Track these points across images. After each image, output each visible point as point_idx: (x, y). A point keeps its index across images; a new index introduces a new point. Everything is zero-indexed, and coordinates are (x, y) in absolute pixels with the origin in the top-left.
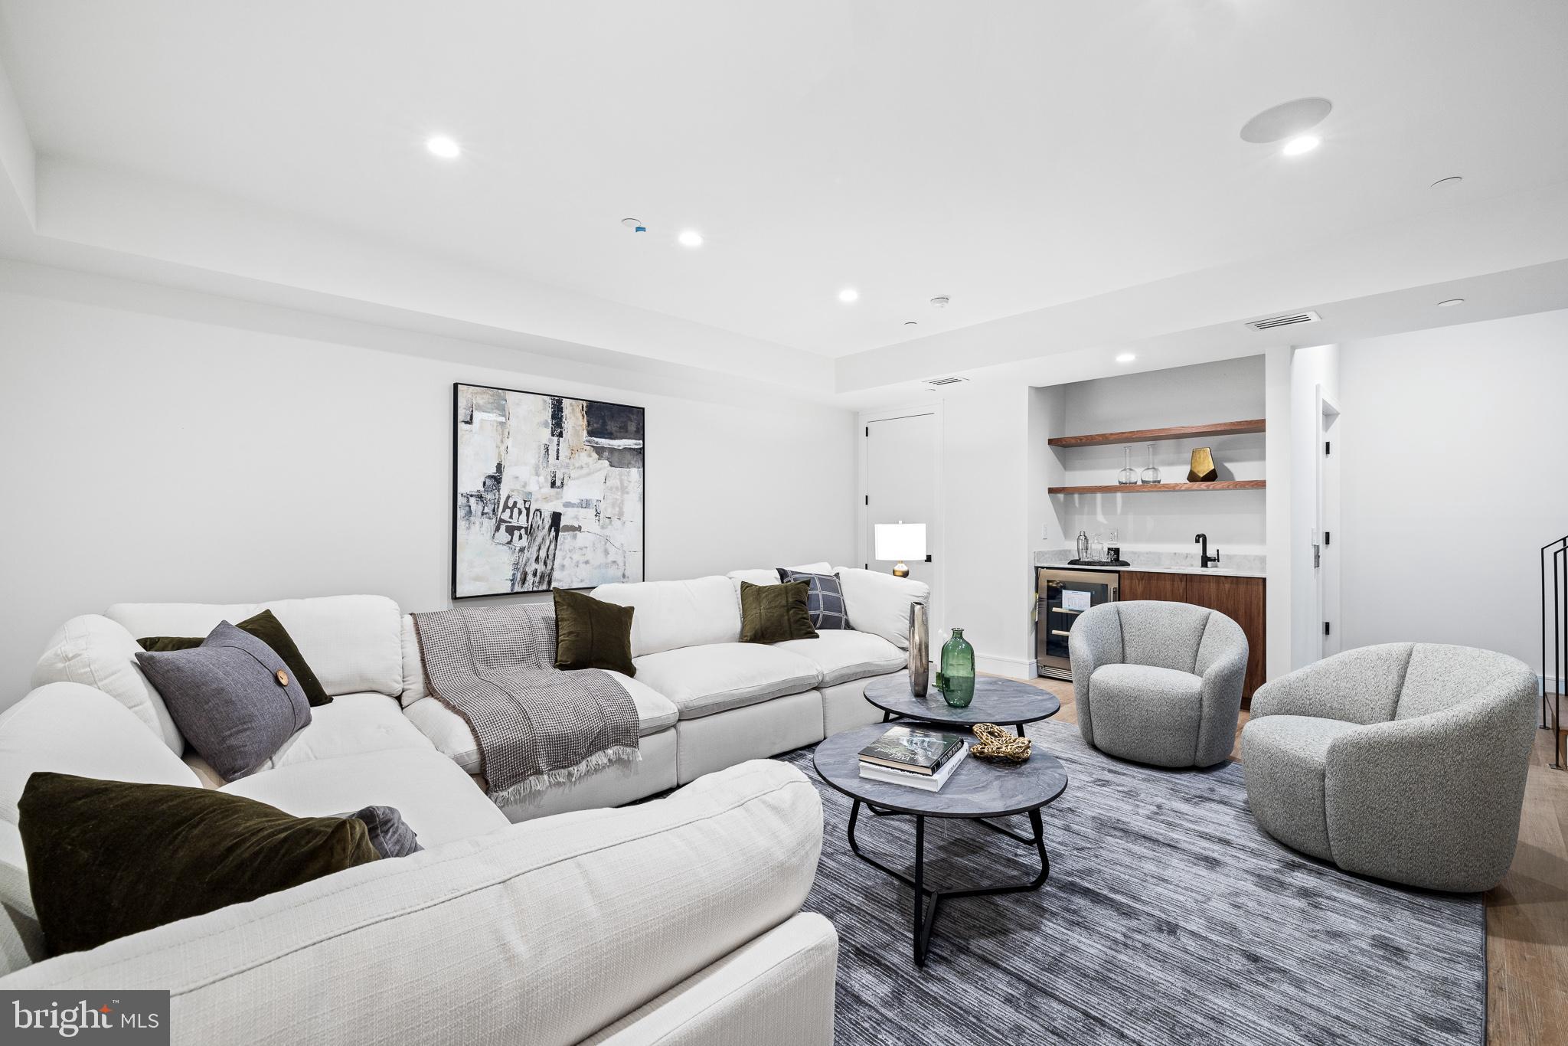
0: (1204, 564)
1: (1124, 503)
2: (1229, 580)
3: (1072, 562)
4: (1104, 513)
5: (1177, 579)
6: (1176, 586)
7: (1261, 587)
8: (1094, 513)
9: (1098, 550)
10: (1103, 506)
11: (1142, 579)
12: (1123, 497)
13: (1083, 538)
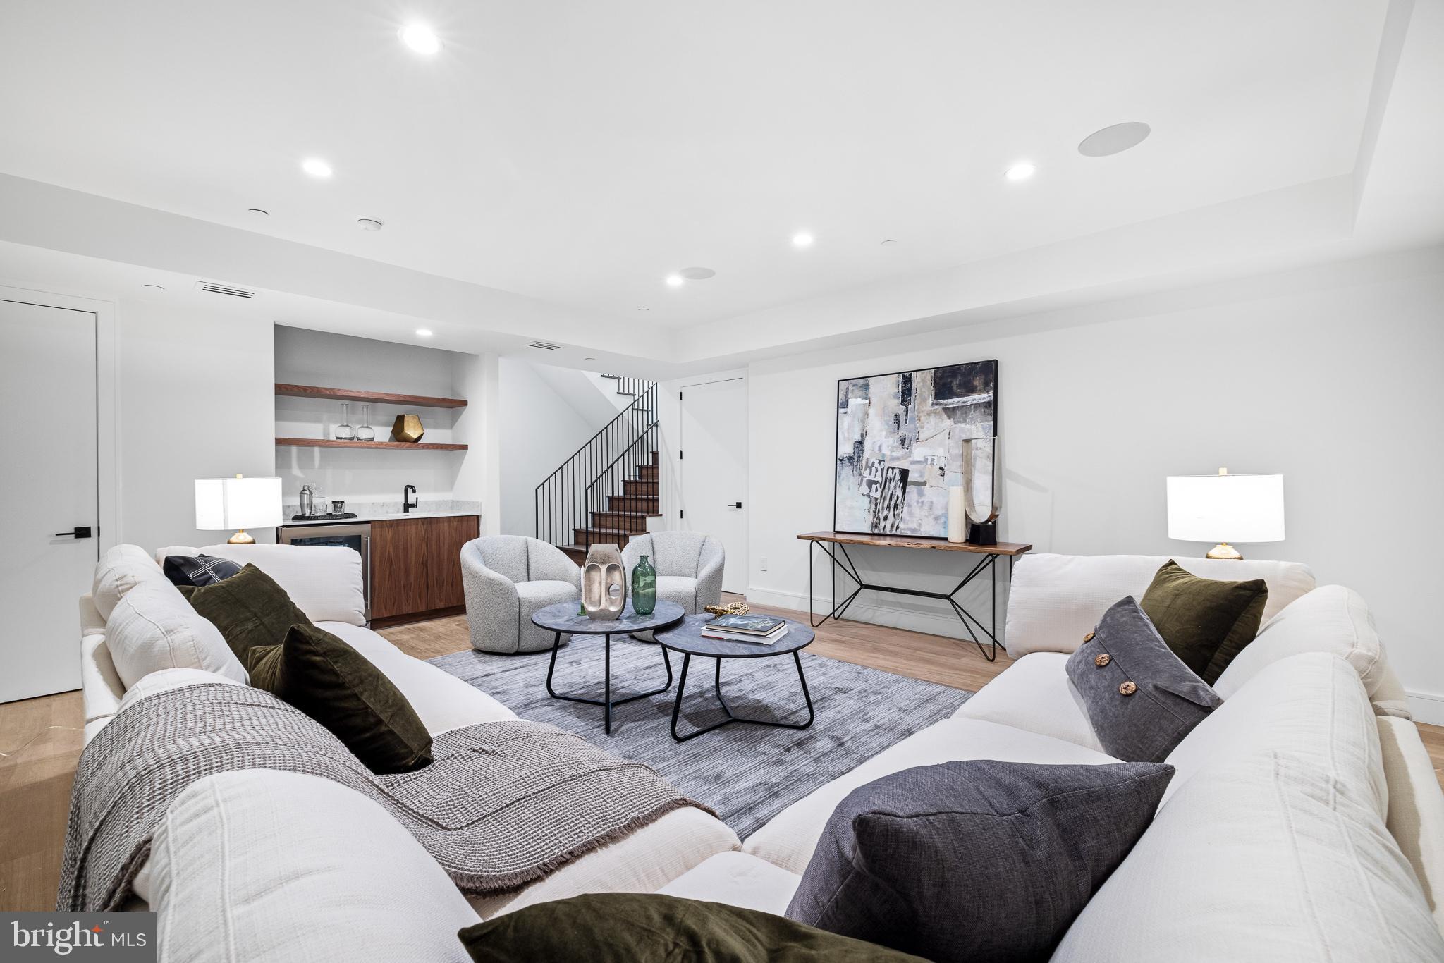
0: (406, 510)
1: (322, 457)
2: (457, 519)
3: (295, 518)
4: (301, 467)
5: (420, 521)
6: (419, 528)
7: (476, 522)
8: (290, 467)
9: (323, 503)
10: (299, 459)
11: (391, 527)
12: (321, 452)
13: (307, 492)
